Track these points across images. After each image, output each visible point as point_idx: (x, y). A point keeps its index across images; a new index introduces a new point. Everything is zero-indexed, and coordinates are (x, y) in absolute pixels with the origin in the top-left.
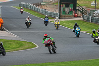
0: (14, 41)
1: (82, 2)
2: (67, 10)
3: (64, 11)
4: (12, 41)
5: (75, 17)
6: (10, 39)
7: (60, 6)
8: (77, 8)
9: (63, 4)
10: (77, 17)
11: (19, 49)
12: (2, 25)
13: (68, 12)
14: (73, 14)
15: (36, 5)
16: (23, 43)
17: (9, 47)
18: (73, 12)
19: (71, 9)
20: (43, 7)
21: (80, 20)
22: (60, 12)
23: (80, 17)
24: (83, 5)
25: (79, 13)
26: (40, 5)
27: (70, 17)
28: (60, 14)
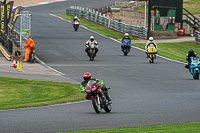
0: (57, 84)
1: (194, 6)
2: (163, 21)
3: (157, 24)
4: (52, 84)
5: (180, 35)
6: (47, 79)
7: (149, 14)
8: (184, 18)
9: (155, 9)
10: (184, 35)
11: (65, 99)
12: (32, 52)
13: (164, 27)
14: (176, 30)
15: (101, 11)
16: (76, 88)
17: (46, 96)
18: (176, 25)
19: (172, 20)
20: (115, 15)
21: (189, 42)
22: (149, 27)
23: (189, 35)
24: (196, 11)
25: (188, 28)
26: (110, 11)
27: (169, 36)
28: (149, 29)
